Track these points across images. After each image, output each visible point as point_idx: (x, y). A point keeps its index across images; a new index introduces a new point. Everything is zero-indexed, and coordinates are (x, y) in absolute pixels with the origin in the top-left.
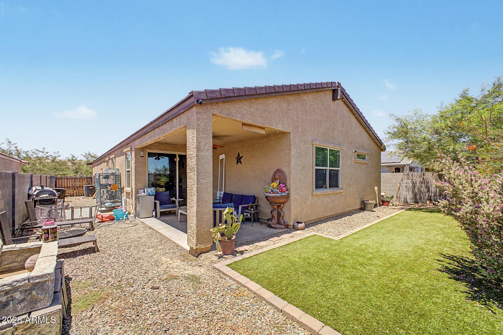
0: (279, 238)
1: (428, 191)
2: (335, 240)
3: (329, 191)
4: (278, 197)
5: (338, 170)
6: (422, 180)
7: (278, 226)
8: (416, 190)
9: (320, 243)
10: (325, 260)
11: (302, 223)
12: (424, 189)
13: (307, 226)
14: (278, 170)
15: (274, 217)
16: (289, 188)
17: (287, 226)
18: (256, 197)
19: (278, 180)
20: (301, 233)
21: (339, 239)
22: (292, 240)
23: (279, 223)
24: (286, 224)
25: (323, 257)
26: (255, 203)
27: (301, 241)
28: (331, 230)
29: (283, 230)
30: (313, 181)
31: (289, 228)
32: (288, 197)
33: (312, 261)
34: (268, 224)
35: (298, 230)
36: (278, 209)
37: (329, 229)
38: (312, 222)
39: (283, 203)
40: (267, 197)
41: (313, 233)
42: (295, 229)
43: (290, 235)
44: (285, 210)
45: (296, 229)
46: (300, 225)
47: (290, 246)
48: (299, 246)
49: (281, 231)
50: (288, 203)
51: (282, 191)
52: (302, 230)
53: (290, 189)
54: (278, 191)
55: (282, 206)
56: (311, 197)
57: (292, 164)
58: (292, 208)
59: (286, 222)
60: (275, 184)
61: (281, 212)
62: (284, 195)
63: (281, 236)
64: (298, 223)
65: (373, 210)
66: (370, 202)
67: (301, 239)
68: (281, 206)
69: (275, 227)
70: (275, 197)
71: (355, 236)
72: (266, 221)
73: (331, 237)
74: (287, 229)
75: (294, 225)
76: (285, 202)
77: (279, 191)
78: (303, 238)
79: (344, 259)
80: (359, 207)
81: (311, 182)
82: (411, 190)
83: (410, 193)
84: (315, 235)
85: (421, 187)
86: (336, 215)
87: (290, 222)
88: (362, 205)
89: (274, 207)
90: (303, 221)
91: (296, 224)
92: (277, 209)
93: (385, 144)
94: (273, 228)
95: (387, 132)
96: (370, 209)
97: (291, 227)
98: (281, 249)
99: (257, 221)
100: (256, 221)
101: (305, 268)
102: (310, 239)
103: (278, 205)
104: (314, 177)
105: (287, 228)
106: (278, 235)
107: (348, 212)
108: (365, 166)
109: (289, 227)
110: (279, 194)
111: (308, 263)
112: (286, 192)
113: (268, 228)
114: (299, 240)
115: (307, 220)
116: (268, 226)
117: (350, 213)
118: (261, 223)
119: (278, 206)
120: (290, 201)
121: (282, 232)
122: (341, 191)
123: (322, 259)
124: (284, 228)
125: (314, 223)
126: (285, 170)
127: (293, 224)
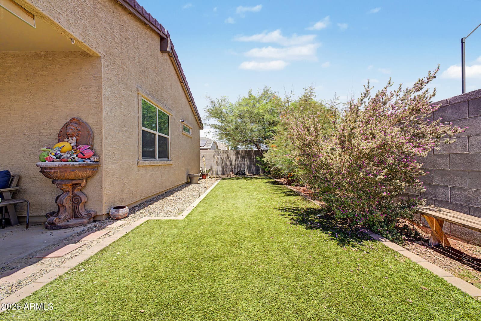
0: (78, 245)
1: (231, 164)
2: (180, 221)
3: (158, 161)
4: (74, 168)
5: (167, 138)
6: (227, 155)
7: (73, 222)
8: (224, 164)
9: (162, 231)
10: (184, 257)
11: (124, 207)
12: (228, 163)
13: (132, 211)
14: (73, 119)
15: (63, 206)
16: (98, 151)
17: (94, 218)
18: (12, 173)
19: (74, 138)
20: (125, 224)
21: (184, 217)
22: (108, 241)
23: (75, 215)
24: (93, 213)
25: (178, 253)
26: (9, 187)
27: (127, 237)
28: (168, 209)
29: (85, 228)
30: (139, 145)
31: (99, 221)
32: (96, 168)
33: (162, 272)
34: (46, 223)
35: (118, 219)
36: (73, 191)
37: (164, 208)
38: (137, 204)
39: (87, 179)
40: (43, 170)
41: (145, 219)
42: (110, 218)
43: (103, 232)
44: (90, 190)
45: (112, 219)
46: (122, 212)
47: (106, 256)
48: (125, 247)
49: (80, 229)
50: (97, 177)
51: (84, 155)
52: (125, 218)
53: (102, 154)
54: (75, 156)
55: (82, 185)
56: (136, 168)
57: (104, 112)
58: (105, 185)
59: (93, 211)
60: (66, 145)
61: (81, 196)
62: (89, 164)
63: (83, 240)
64: (118, 208)
65: (198, 183)
66: (195, 175)
67: (127, 234)
68: (80, 184)
69: (67, 225)
70: (66, 167)
71: (200, 209)
72: (43, 220)
73: (173, 218)
74: (93, 224)
75: (109, 214)
76: (89, 177)
77: (77, 156)
78: (130, 230)
79: (208, 245)
80: (185, 181)
81: (137, 148)
82: (220, 165)
83: (220, 167)
84: (148, 221)
85: (227, 161)
86: (165, 192)
87: (101, 211)
88: (187, 179)
89: (64, 187)
90: (127, 204)
91: (113, 211)
92: (71, 192)
93: (203, 122)
94: (60, 228)
95: (206, 110)
96: (196, 182)
97: (104, 218)
98: (82, 270)
99: (16, 224)
100: (12, 222)
101: (156, 297)
102: (143, 228)
103: (74, 182)
104: (140, 141)
105: (94, 221)
106: (74, 239)
107: (177, 187)
108: (190, 140)
109: (98, 218)
110: (76, 161)
111: (158, 280)
112: (92, 159)
113: (46, 231)
114: (123, 237)
115: (132, 203)
116: (47, 228)
117: (179, 188)
118: (28, 225)
119: (73, 185)
120: (102, 175)
121: (84, 231)
122: (171, 163)
123: (178, 259)
124: (89, 223)
125: (140, 205)
126: (90, 121)
127: (106, 213)
